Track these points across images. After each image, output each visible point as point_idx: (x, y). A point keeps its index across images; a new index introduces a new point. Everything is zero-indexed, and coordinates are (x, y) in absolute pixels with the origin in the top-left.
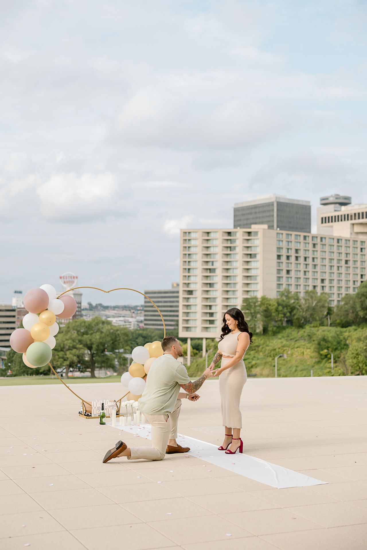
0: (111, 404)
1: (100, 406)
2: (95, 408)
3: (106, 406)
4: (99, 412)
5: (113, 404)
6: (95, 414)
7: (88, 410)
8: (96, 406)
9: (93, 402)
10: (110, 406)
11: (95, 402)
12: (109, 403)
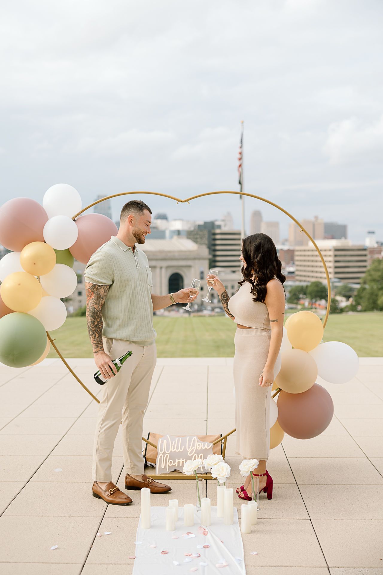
0: (202, 446)
1: (175, 449)
2: (164, 453)
3: (190, 450)
4: (173, 464)
5: (206, 447)
6: (163, 467)
7: (149, 457)
8: (168, 450)
9: (160, 440)
10: (198, 452)
11: (165, 441)
12: (197, 446)
